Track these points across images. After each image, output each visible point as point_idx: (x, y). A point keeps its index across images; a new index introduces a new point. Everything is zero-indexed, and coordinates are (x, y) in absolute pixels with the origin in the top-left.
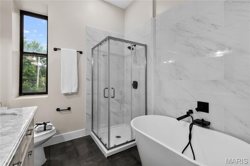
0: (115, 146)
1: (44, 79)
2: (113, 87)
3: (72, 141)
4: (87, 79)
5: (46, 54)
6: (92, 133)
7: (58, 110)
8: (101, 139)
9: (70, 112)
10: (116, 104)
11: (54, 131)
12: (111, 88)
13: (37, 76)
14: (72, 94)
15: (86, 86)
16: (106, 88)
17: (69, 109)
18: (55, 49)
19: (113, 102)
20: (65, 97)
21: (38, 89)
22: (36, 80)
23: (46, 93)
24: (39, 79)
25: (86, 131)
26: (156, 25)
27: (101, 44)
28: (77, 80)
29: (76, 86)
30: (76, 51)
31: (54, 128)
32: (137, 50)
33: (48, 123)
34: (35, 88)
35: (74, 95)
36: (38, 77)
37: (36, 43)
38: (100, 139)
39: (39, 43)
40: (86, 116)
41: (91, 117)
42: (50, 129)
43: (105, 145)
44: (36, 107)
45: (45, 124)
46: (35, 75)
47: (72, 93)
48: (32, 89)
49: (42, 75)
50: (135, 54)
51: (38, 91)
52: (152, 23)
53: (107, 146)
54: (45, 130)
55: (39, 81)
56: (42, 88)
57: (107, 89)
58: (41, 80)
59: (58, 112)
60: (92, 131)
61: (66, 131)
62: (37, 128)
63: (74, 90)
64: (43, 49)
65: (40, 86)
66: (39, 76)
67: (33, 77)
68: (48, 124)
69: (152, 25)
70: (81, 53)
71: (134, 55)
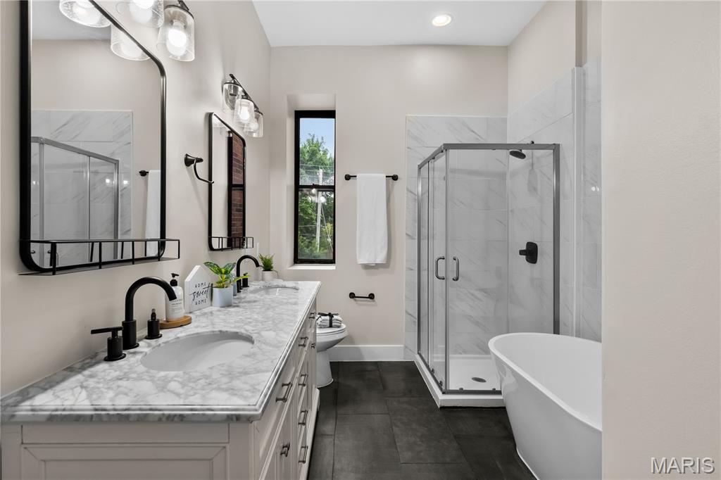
0: (461, 392)
1: (329, 226)
2: (457, 257)
3: (376, 363)
4: (407, 234)
5: (333, 184)
6: (418, 357)
7: (352, 295)
8: (433, 370)
9: (372, 303)
10: (481, 301)
11: (343, 331)
12: (451, 259)
13: (316, 220)
14: (377, 266)
15: (406, 251)
16: (440, 258)
17: (372, 296)
18: (348, 177)
19: (473, 295)
20: (364, 271)
21: (319, 252)
22: (314, 231)
23: (332, 262)
24: (321, 228)
25: (404, 350)
26: (585, 88)
27: (434, 158)
28: (386, 238)
29: (385, 251)
30: (385, 175)
31: (344, 326)
32: (538, 158)
33: (336, 315)
34: (314, 249)
35: (381, 270)
36: (319, 223)
37: (315, 141)
38: (432, 372)
39: (320, 141)
40: (404, 317)
41: (415, 322)
42: (339, 327)
43: (440, 385)
44: (318, 283)
45: (331, 315)
46: (312, 219)
47: (376, 264)
48: (307, 251)
49: (327, 217)
50: (533, 169)
51: (319, 256)
52: (573, 84)
53: (443, 388)
54: (331, 326)
55: (321, 231)
56: (326, 251)
57: (444, 260)
58: (324, 230)
59: (352, 299)
60: (418, 353)
61: (367, 342)
62: (320, 319)
63: (380, 259)
64: (328, 156)
65: (322, 244)
66: (322, 221)
67: (308, 224)
68: (335, 317)
69: (573, 89)
70: (395, 178)
71: (530, 171)
